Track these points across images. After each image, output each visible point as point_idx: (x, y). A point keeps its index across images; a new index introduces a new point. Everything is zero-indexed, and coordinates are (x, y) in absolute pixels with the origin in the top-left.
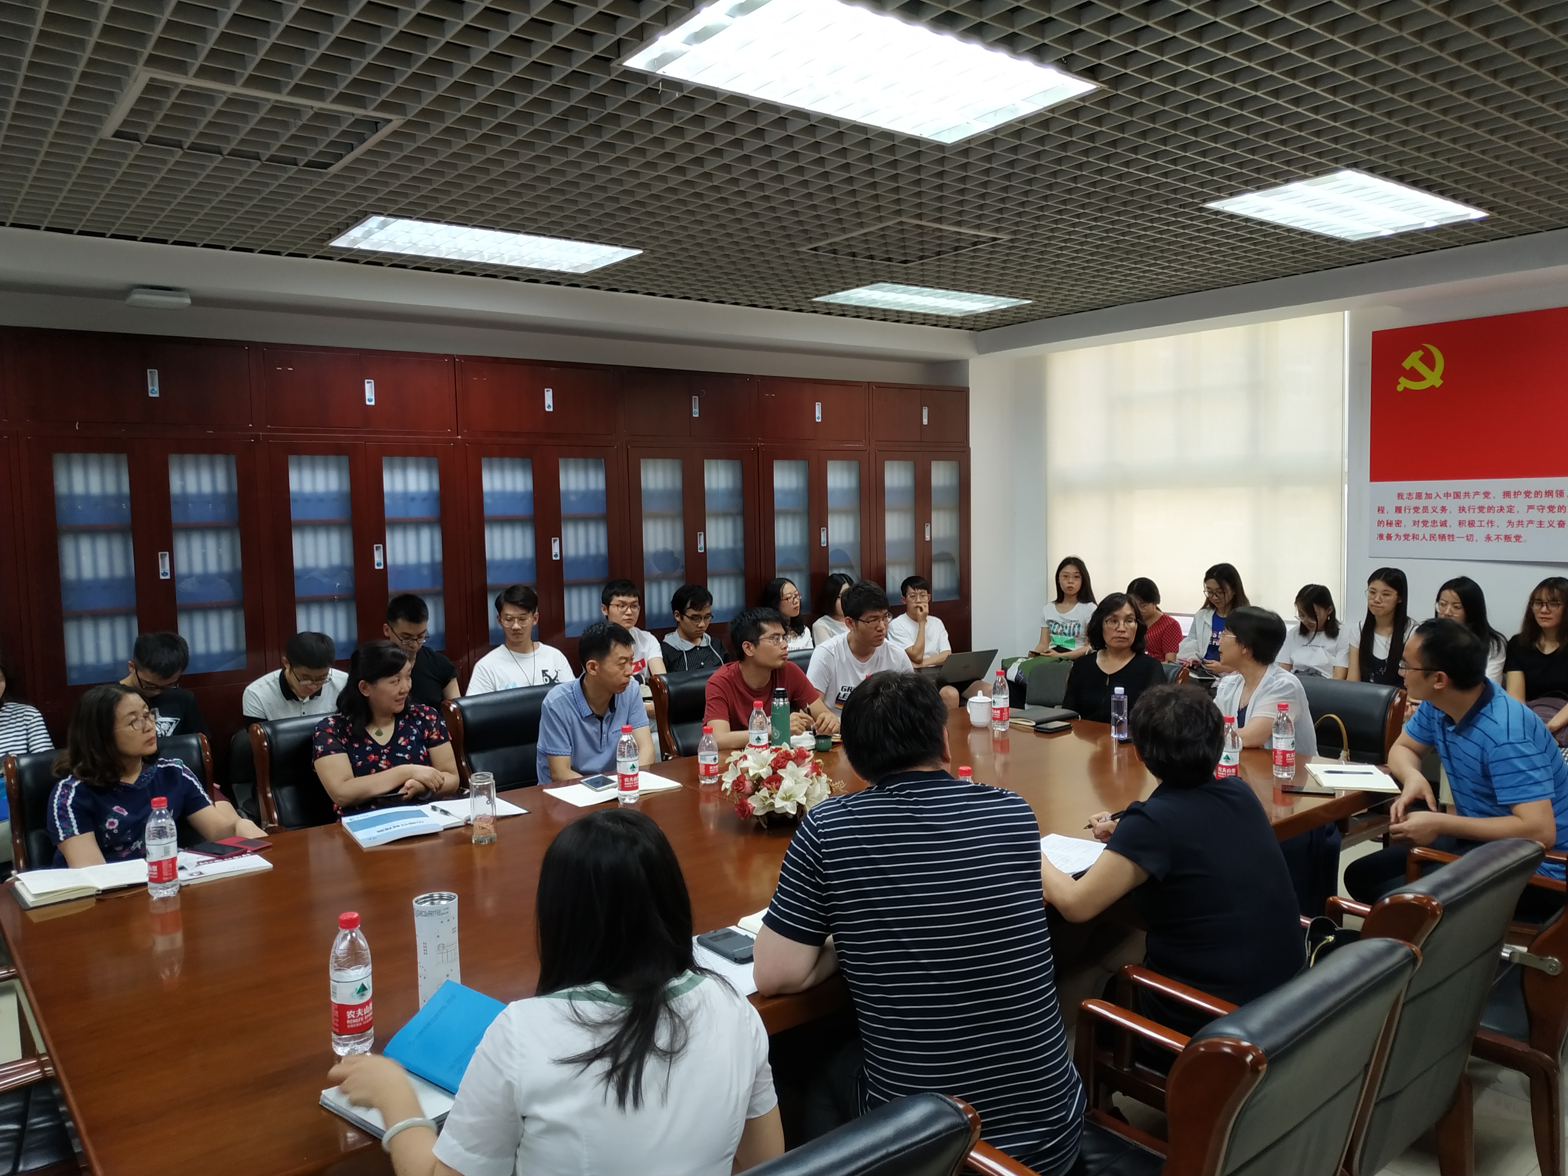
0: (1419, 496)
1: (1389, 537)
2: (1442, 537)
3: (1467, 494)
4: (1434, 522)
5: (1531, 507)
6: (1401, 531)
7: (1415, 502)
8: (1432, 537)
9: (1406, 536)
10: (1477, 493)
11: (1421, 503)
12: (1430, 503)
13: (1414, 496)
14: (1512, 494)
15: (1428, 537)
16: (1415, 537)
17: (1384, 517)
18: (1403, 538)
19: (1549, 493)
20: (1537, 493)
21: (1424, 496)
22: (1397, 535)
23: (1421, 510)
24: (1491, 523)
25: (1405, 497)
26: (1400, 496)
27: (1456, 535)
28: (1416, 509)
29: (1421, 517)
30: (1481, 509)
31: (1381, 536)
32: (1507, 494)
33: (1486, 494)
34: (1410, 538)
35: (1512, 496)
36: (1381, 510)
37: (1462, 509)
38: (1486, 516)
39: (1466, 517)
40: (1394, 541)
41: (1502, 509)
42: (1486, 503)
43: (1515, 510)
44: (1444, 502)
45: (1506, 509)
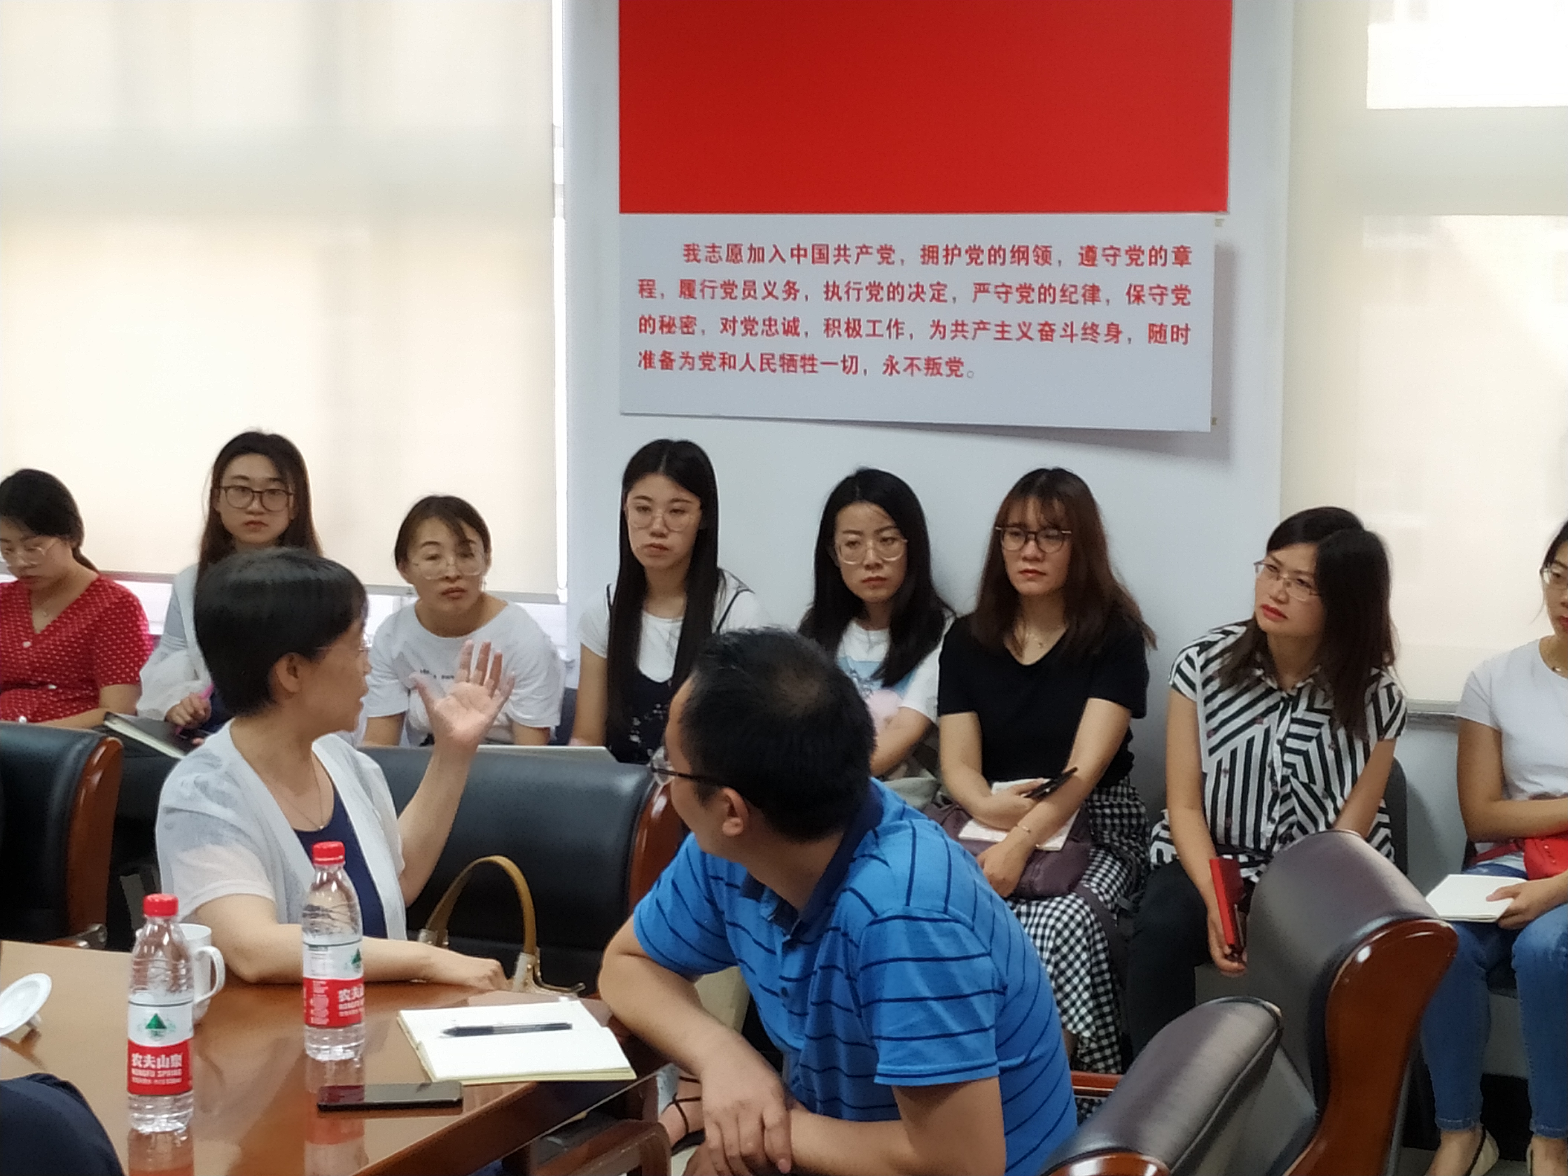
0: (734, 253)
1: (667, 361)
2: (789, 362)
3: (842, 252)
4: (770, 322)
5: (981, 288)
6: (695, 345)
7: (724, 271)
8: (766, 361)
9: (707, 359)
10: (864, 250)
11: (740, 273)
12: (760, 273)
13: (724, 253)
14: (942, 253)
15: (756, 362)
16: (727, 361)
17: (655, 308)
18: (698, 364)
19: (1020, 254)
20: (996, 253)
21: (745, 254)
22: (686, 357)
23: (738, 292)
24: (896, 325)
25: (701, 255)
26: (691, 252)
27: (820, 357)
28: (728, 287)
29: (740, 308)
30: (874, 289)
31: (647, 359)
32: (929, 254)
33: (886, 252)
34: (716, 363)
35: (942, 260)
36: (646, 288)
37: (831, 291)
38: (886, 310)
39: (842, 310)
40: (678, 375)
41: (919, 292)
42: (885, 275)
43: (948, 294)
44: (789, 270)
45: (929, 293)
